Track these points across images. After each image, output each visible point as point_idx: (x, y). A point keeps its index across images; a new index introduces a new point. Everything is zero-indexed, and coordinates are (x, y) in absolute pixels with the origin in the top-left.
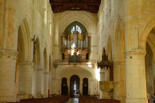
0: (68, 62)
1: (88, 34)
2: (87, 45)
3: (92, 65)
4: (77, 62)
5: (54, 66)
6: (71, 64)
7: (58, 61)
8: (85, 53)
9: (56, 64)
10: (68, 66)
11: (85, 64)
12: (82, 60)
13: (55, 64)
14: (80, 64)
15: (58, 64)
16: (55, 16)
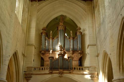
0: (48, 70)
1: (80, 29)
2: (79, 46)
3: (90, 74)
4: (64, 69)
5: (26, 78)
6: (54, 72)
7: (33, 69)
8: (76, 56)
9: (29, 74)
10: (50, 76)
11: (79, 73)
12: (74, 67)
13: (27, 73)
14: (70, 73)
15: (32, 74)
16: (32, 5)
